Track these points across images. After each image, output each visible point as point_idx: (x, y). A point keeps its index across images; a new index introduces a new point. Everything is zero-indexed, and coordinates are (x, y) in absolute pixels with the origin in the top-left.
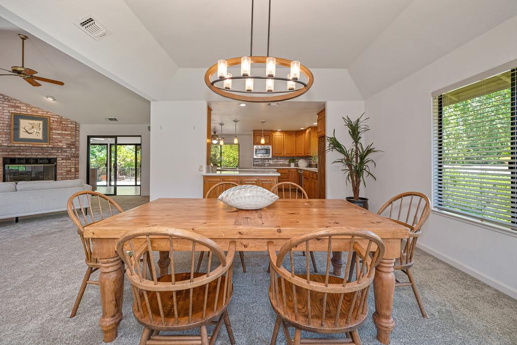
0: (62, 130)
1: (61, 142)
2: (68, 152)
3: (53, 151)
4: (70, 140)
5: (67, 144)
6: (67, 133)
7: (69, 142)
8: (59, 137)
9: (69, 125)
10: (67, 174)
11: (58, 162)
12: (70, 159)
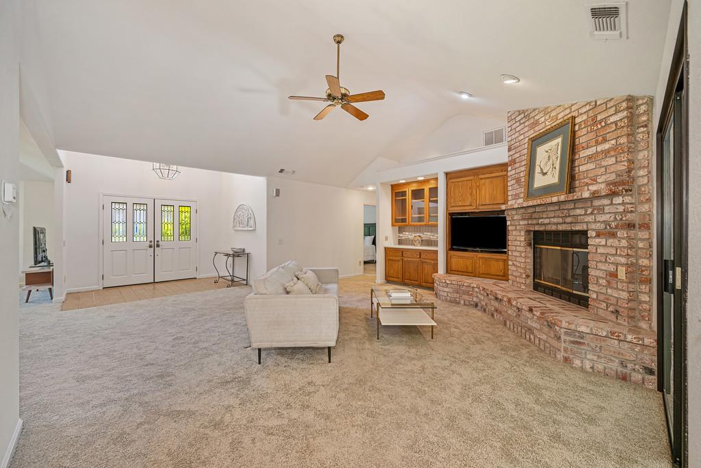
0: (597, 143)
1: (594, 180)
2: (607, 209)
3: (578, 212)
4: (612, 169)
5: (609, 184)
6: (606, 146)
7: (613, 177)
8: (591, 166)
9: (612, 119)
10: (609, 285)
11: (590, 242)
12: (613, 235)
